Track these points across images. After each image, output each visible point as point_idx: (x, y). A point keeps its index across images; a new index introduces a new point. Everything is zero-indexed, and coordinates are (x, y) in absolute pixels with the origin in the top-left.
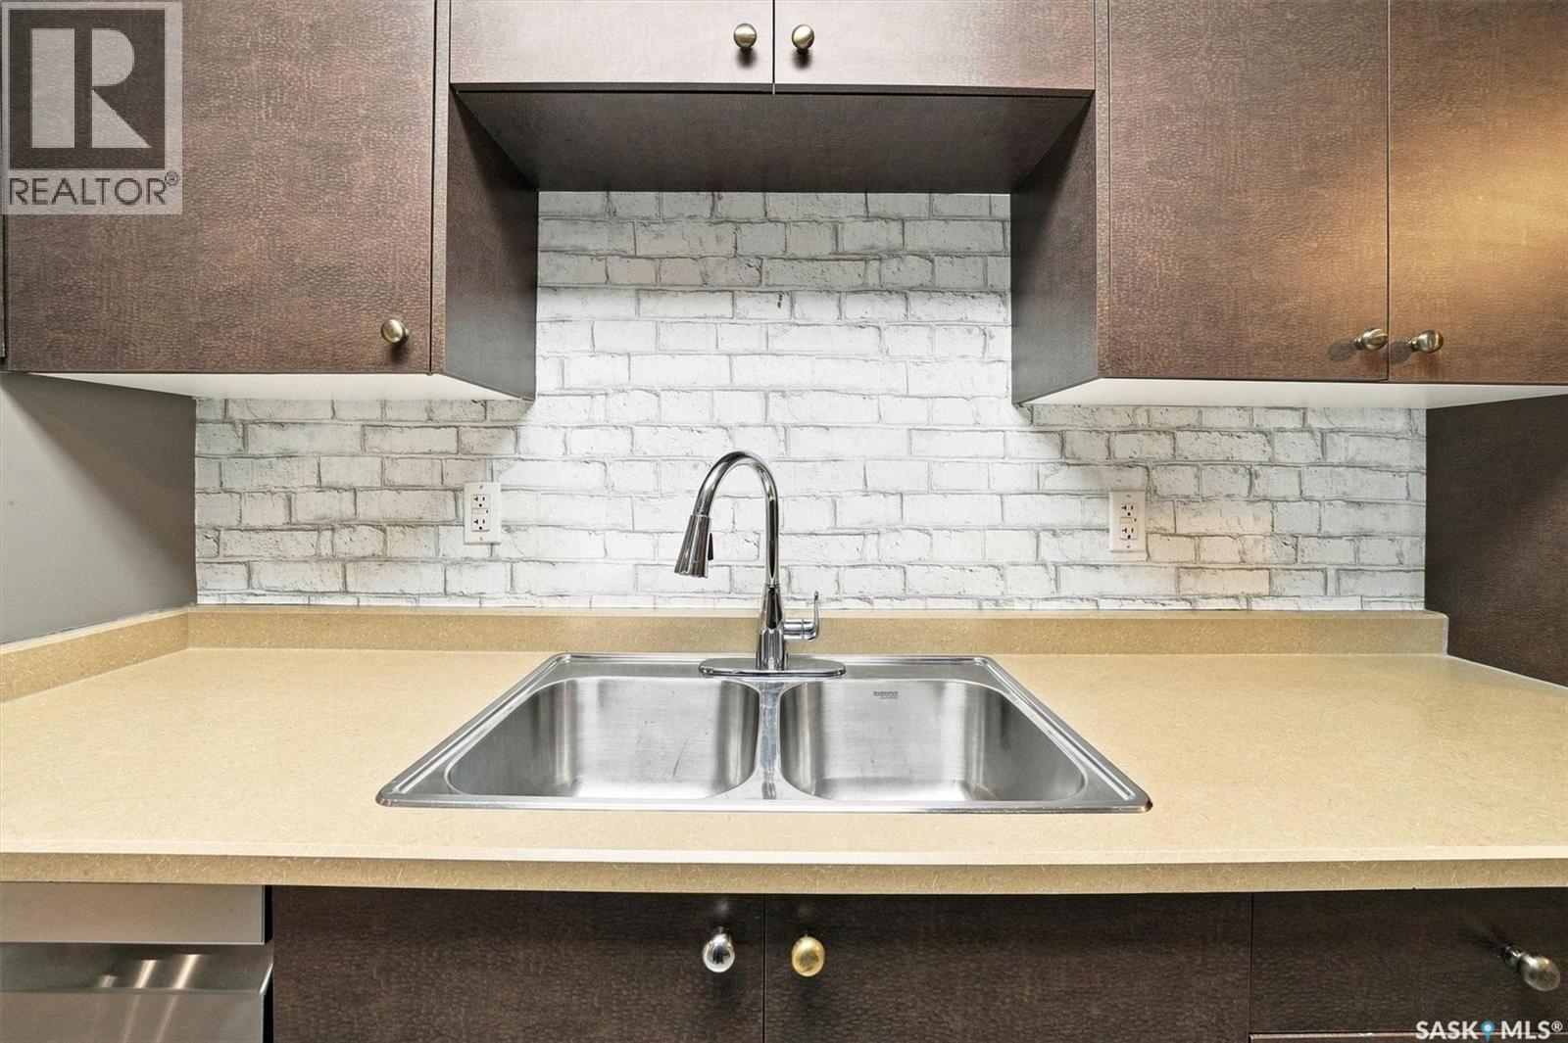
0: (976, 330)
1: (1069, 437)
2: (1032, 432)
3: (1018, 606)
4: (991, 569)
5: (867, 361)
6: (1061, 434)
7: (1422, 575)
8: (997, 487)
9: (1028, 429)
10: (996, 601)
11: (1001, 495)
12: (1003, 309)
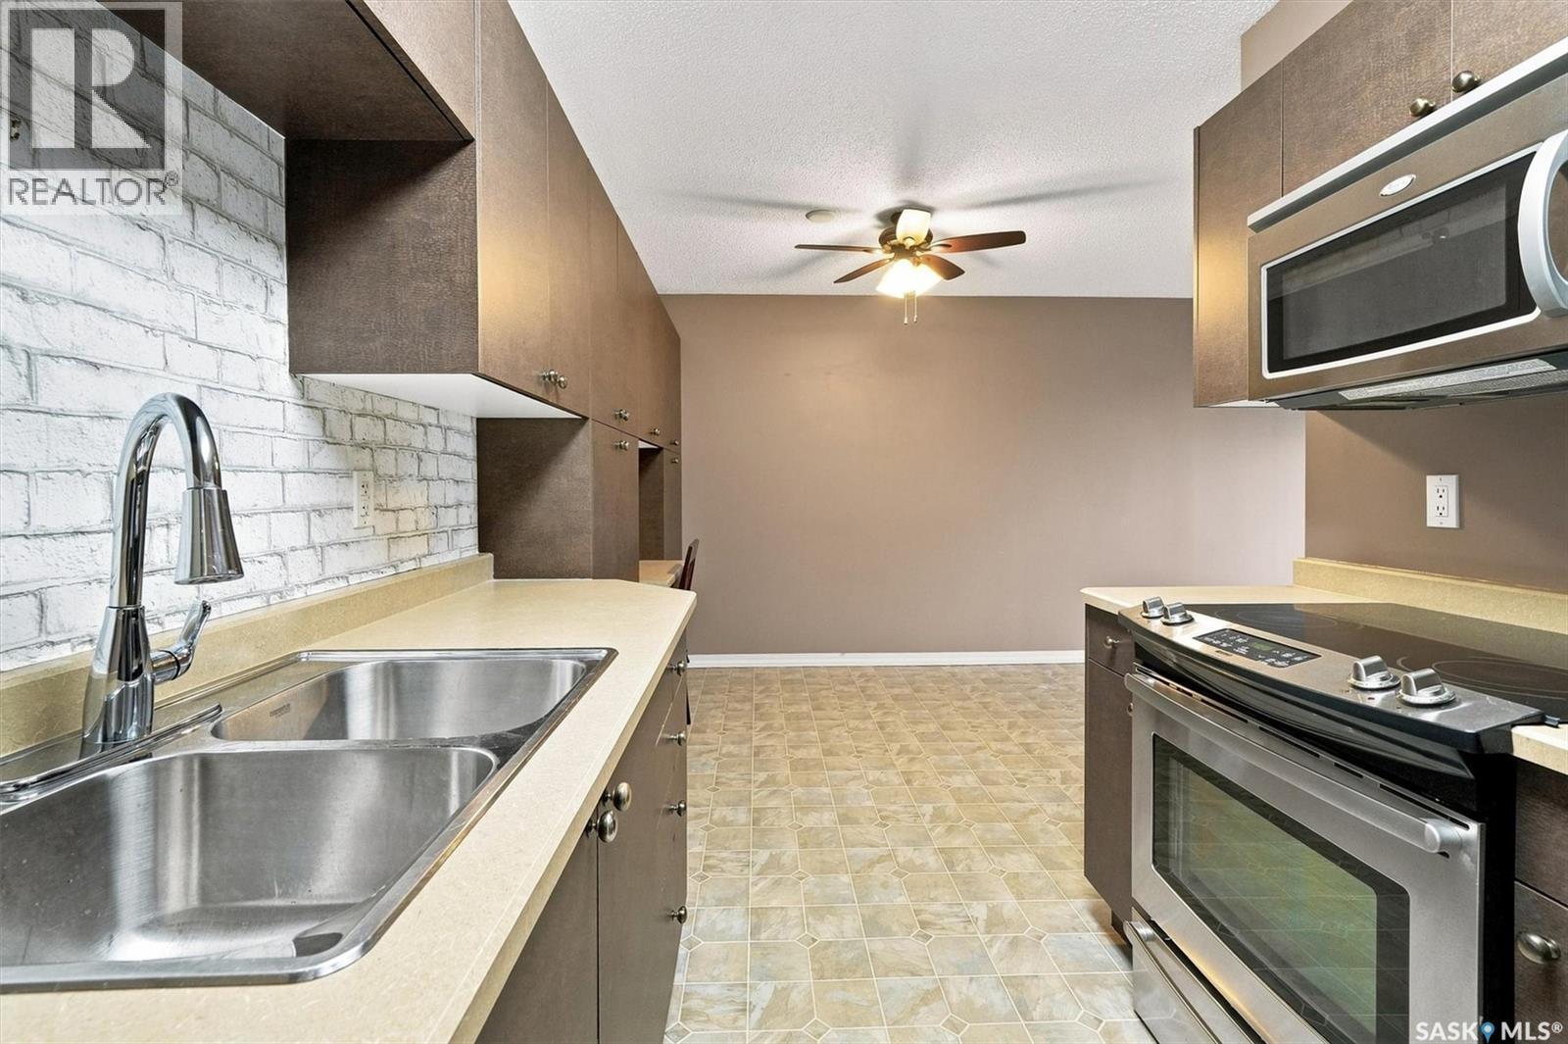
0: (259, 280)
1: (327, 412)
2: (304, 406)
3: (299, 594)
4: (276, 557)
5: (150, 279)
6: (323, 410)
7: (476, 530)
8: (279, 464)
9: (299, 402)
10: (281, 593)
11: (282, 473)
12: (280, 264)
